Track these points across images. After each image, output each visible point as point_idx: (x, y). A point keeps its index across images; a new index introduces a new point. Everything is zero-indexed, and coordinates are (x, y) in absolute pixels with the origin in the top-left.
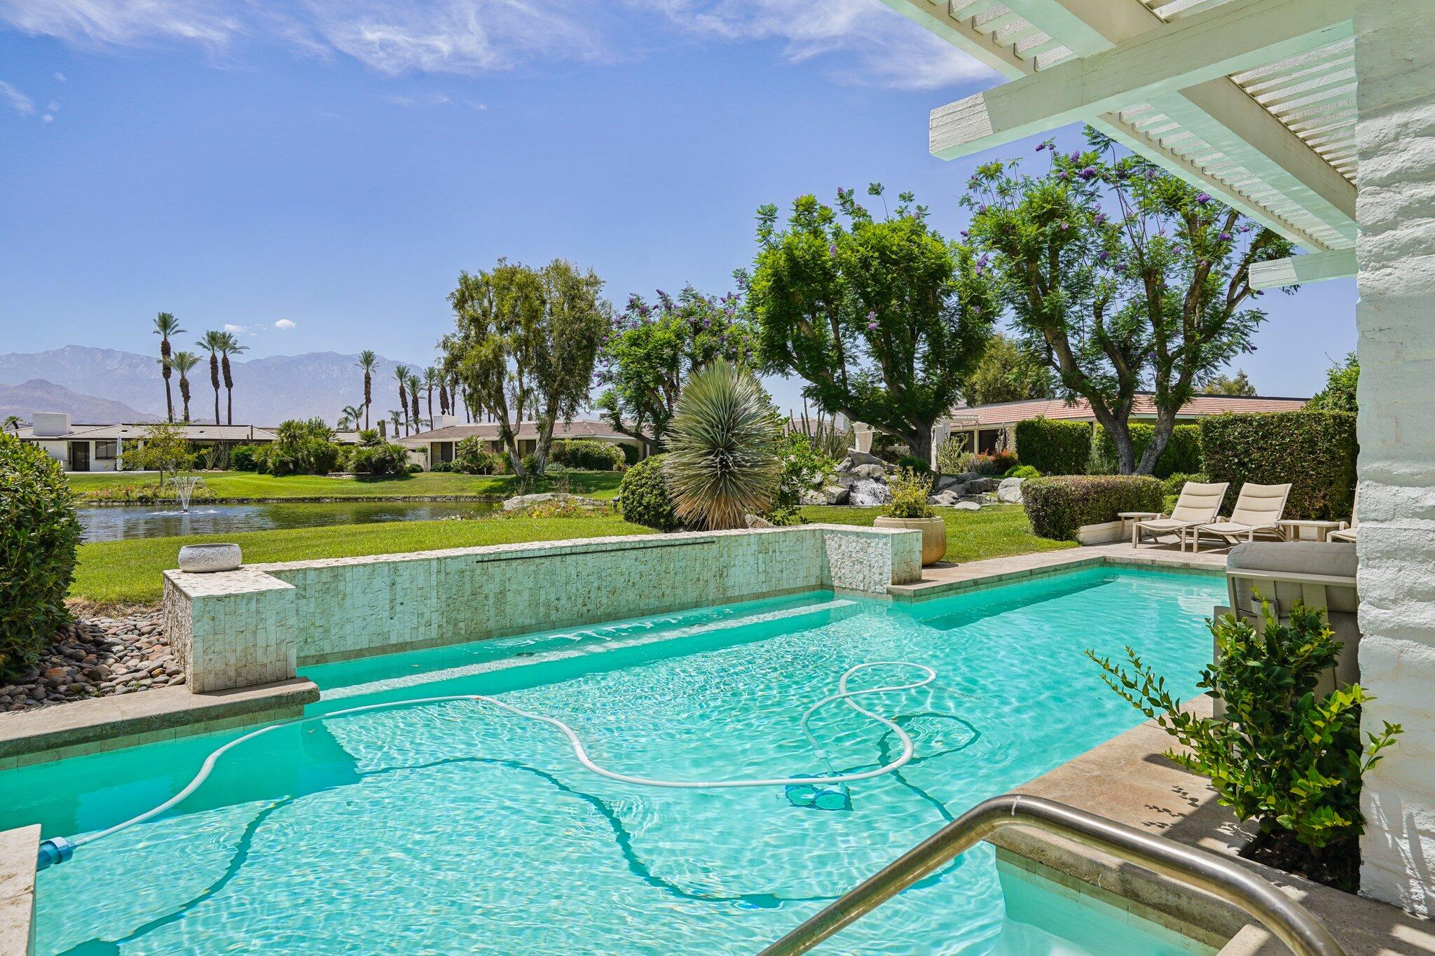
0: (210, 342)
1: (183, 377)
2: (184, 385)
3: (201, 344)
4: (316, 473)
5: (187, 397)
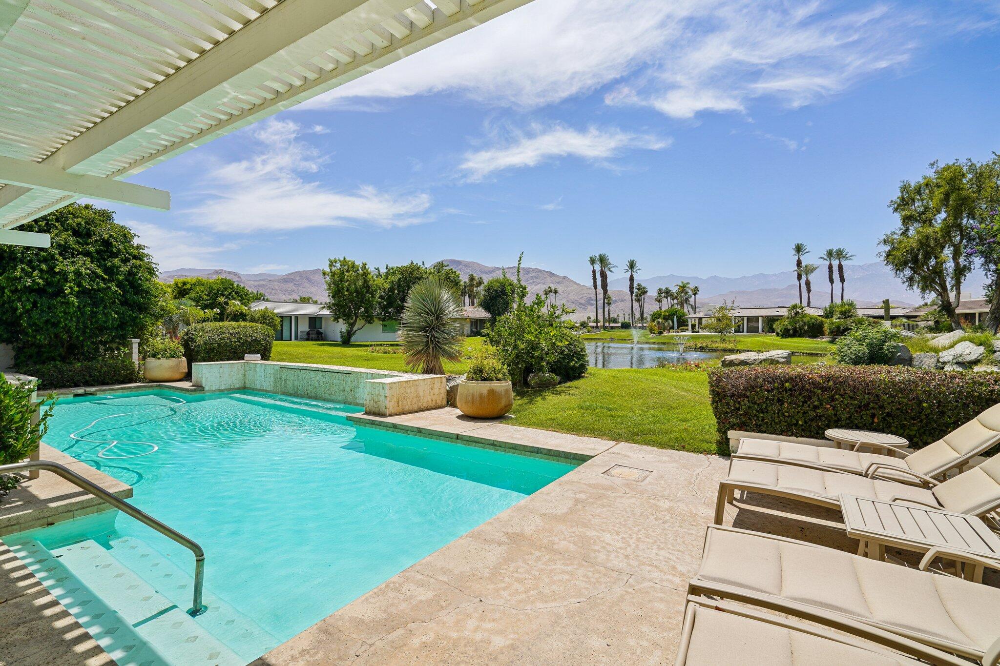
0: (828, 257)
1: (807, 279)
2: (808, 284)
3: (822, 258)
4: (809, 337)
5: (809, 290)
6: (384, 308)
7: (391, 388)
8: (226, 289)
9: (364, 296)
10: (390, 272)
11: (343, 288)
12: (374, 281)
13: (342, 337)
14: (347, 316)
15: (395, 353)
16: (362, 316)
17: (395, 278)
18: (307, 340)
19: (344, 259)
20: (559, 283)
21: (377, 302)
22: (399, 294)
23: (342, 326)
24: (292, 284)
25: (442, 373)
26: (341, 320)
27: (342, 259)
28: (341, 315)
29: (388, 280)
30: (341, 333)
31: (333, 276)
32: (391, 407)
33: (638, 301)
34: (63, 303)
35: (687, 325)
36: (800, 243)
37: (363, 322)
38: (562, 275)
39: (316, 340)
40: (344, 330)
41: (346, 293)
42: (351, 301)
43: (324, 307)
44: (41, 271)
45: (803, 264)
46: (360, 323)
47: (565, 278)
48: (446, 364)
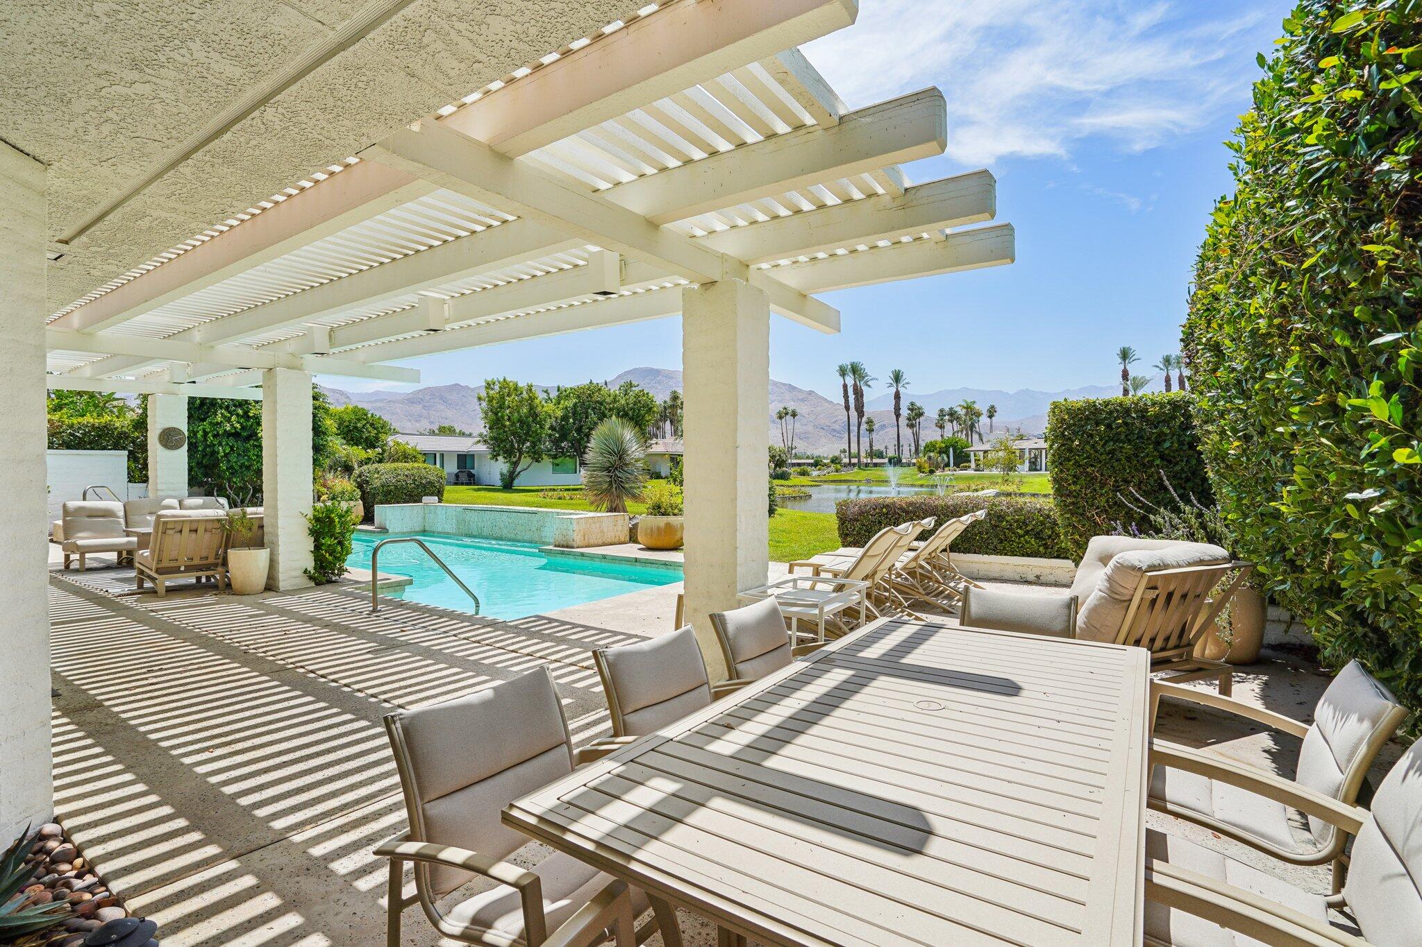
0: (1165, 365)
3: (1156, 366)
6: (556, 442)
7: (578, 523)
8: (359, 420)
9: (529, 426)
10: (562, 394)
11: (502, 417)
12: (543, 407)
13: (502, 480)
14: (509, 453)
15: (571, 499)
16: (528, 452)
17: (570, 403)
18: (456, 484)
19: (505, 379)
20: (802, 400)
21: (547, 434)
22: (574, 423)
23: (500, 466)
24: (421, 406)
25: (625, 511)
26: (500, 458)
27: (502, 380)
28: (501, 452)
29: (561, 406)
30: (502, 474)
31: (490, 401)
32: (578, 539)
33: (911, 426)
34: (256, 446)
35: (970, 461)
36: (1127, 346)
37: (529, 460)
38: (807, 389)
39: (467, 484)
40: (505, 471)
41: (508, 423)
42: (514, 434)
43: (479, 442)
44: (238, 415)
45: (1131, 376)
46: (525, 461)
47: (811, 393)
48: (629, 503)
